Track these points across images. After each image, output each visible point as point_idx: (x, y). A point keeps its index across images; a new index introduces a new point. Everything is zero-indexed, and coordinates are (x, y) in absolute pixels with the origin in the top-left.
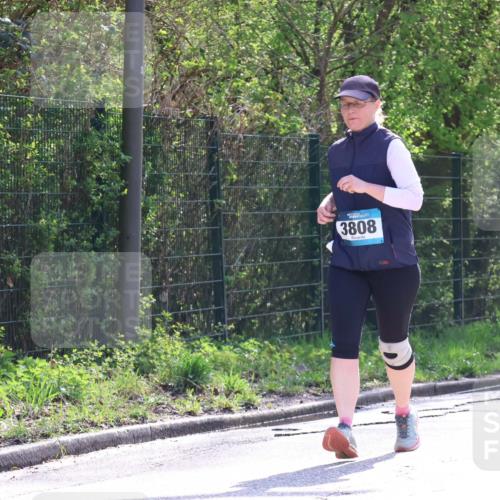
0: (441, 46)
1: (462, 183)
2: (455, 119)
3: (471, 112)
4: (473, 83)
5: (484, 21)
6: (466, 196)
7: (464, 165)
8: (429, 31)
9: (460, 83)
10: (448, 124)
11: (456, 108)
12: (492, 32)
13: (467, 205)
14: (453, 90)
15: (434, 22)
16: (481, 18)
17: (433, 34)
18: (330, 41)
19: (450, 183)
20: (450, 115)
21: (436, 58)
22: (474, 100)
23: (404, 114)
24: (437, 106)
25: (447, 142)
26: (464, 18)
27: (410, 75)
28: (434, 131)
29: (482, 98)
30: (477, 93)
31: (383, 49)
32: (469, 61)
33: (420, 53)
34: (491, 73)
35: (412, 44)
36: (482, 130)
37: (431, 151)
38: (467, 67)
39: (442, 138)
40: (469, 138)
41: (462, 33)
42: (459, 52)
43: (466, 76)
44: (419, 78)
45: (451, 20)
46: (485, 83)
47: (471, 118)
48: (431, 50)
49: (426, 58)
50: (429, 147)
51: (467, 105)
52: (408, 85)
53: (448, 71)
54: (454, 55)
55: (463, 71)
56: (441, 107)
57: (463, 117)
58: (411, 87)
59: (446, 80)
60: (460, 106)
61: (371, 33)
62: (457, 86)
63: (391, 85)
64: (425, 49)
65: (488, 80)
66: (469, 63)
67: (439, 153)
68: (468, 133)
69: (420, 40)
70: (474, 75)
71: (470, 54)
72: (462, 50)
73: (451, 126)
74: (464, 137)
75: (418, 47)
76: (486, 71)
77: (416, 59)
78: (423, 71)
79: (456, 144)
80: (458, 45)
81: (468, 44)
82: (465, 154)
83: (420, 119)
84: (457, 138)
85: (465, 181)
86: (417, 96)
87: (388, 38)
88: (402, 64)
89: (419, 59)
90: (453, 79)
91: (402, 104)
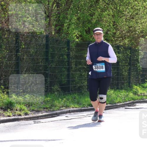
0: (85, 10)
4: (94, 21)
5: (97, 3)
8: (81, 5)
10: (86, 33)
11: (89, 28)
12: (100, 6)
14: (88, 23)
15: (83, 3)
17: (83, 6)
18: (52, 7)
20: (87, 30)
21: (84, 13)
22: (94, 26)
23: (74, 30)
24: (83, 28)
27: (76, 18)
28: (83, 35)
30: (95, 24)
31: (68, 10)
32: (93, 15)
33: (79, 12)
35: (76, 9)
37: (81, 40)
38: (92, 16)
39: (85, 37)
41: (91, 6)
42: (90, 12)
43: (92, 19)
44: (78, 19)
45: (88, 2)
46: (97, 21)
48: (82, 11)
50: (81, 39)
51: (92, 27)
52: (75, 21)
53: (87, 17)
55: (91, 17)
56: (84, 28)
57: (91, 31)
58: (76, 22)
60: (90, 27)
61: (64, 5)
62: (89, 22)
63: (70, 21)
64: (80, 10)
65: (98, 20)
67: (84, 41)
69: (79, 8)
70: (94, 19)
71: (93, 12)
73: (87, 33)
74: (91, 37)
75: (78, 10)
76: (98, 18)
78: (80, 17)
79: (89, 39)
80: (90, 10)
81: (92, 10)
83: (79, 31)
84: (89, 37)
86: (78, 24)
87: (70, 7)
88: (74, 15)
89: (78, 14)
90: (88, 20)
91: (73, 27)
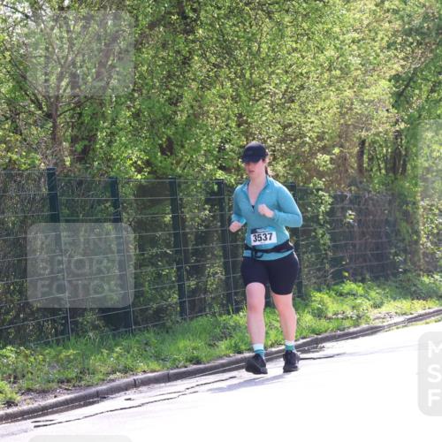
0: (153, 88)
1: (179, 202)
2: (169, 149)
3: (182, 141)
4: (181, 118)
5: (187, 66)
6: (182, 212)
7: (180, 186)
8: (141, 76)
9: (171, 118)
10: (163, 153)
11: (169, 139)
12: (194, 74)
13: (184, 220)
14: (165, 124)
15: (145, 68)
16: (184, 63)
17: (145, 78)
19: (169, 201)
20: (164, 146)
21: (150, 98)
22: (184, 131)
23: (126, 147)
24: (154, 139)
25: (164, 168)
26: (170, 63)
27: (128, 114)
28: (153, 160)
29: (190, 129)
30: (186, 125)
32: (178, 99)
33: (136, 95)
34: (196, 108)
36: (192, 156)
37: (150, 176)
38: (175, 105)
39: (159, 164)
40: (182, 164)
41: (170, 76)
42: (168, 92)
43: (175, 113)
44: (137, 115)
45: (159, 66)
46: (192, 117)
47: (183, 147)
48: (144, 91)
49: (141, 98)
50: (149, 173)
51: (178, 136)
52: (127, 122)
53: (160, 108)
54: (165, 94)
55: (173, 108)
56: (156, 139)
57: (175, 146)
58: (130, 124)
59: (159, 116)
60: (172, 137)
62: (169, 120)
63: (113, 122)
64: (140, 90)
65: (194, 114)
66: (177, 101)
67: (158, 178)
68: (181, 160)
69: (135, 84)
70: (182, 111)
71: (178, 93)
72: (171, 90)
73: (166, 155)
74: (178, 163)
75: (134, 90)
76: (192, 107)
77: (133, 100)
78: (139, 110)
79: (171, 169)
80: (167, 86)
81: (174, 85)
82: (180, 176)
83: (141, 150)
84: (172, 164)
85: (181, 199)
86: (136, 131)
88: (121, 104)
89: (135, 100)
90: (165, 116)
91: (123, 139)
